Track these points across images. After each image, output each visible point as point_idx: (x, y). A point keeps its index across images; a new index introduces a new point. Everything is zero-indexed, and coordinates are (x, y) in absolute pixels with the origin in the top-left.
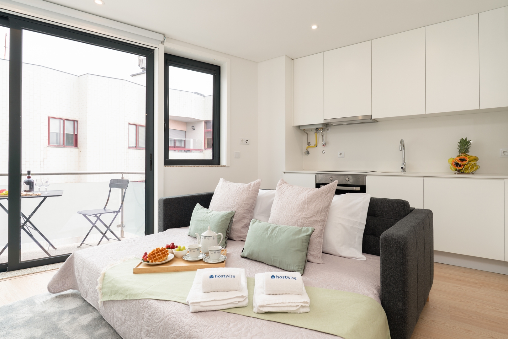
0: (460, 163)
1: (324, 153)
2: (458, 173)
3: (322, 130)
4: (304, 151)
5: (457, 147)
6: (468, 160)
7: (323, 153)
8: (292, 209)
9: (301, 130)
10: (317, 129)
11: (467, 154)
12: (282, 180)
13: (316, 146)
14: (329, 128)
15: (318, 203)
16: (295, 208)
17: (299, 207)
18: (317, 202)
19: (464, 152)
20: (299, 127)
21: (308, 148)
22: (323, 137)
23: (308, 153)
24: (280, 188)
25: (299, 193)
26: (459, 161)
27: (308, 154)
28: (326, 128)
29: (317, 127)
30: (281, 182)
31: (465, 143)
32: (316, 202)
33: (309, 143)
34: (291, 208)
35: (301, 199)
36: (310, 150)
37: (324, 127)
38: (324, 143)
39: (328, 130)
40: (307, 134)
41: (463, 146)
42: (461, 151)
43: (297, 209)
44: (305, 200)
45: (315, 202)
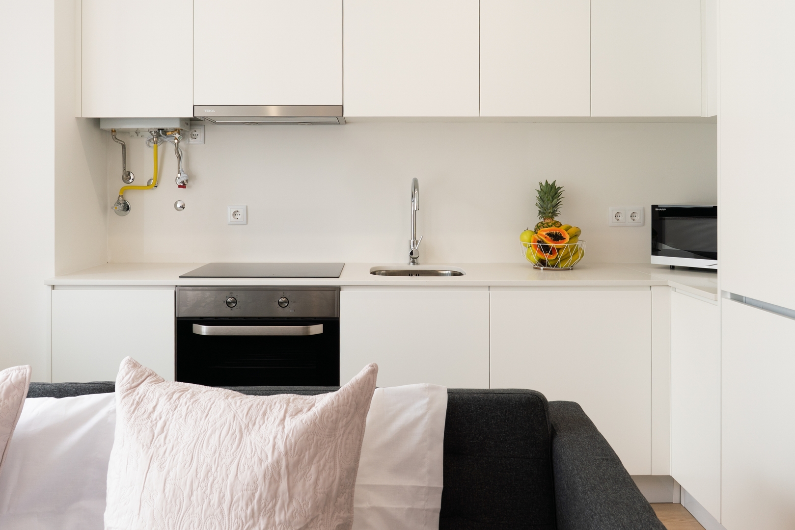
0: (552, 244)
1: (183, 207)
2: (544, 269)
3: (177, 136)
4: (112, 200)
5: (537, 201)
6: (568, 237)
7: (177, 209)
8: (225, 506)
9: (102, 130)
10: (161, 133)
11: (556, 219)
12: (135, 365)
13: (153, 184)
14: (199, 132)
15: (325, 465)
16: (238, 500)
17: (253, 495)
18: (322, 462)
19: (550, 214)
20: (97, 121)
21: (124, 191)
22: (179, 157)
23: (127, 208)
24: (138, 404)
25: (241, 430)
26: (549, 240)
27: (124, 210)
28: (190, 129)
29: (161, 127)
30: (133, 373)
31: (552, 193)
32: (319, 461)
33: (127, 176)
34: (220, 503)
35: (261, 461)
36: (131, 199)
37: (186, 128)
38: (183, 177)
39: (194, 137)
40: (124, 146)
41: (548, 200)
42: (544, 213)
43: (247, 505)
44: (278, 462)
45: (315, 461)
